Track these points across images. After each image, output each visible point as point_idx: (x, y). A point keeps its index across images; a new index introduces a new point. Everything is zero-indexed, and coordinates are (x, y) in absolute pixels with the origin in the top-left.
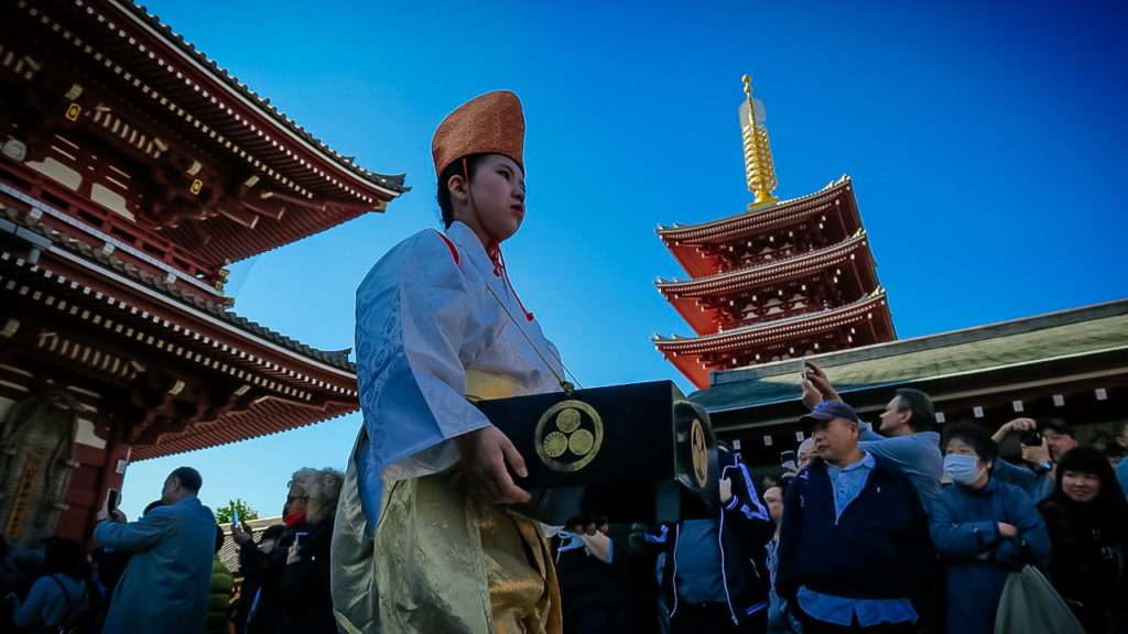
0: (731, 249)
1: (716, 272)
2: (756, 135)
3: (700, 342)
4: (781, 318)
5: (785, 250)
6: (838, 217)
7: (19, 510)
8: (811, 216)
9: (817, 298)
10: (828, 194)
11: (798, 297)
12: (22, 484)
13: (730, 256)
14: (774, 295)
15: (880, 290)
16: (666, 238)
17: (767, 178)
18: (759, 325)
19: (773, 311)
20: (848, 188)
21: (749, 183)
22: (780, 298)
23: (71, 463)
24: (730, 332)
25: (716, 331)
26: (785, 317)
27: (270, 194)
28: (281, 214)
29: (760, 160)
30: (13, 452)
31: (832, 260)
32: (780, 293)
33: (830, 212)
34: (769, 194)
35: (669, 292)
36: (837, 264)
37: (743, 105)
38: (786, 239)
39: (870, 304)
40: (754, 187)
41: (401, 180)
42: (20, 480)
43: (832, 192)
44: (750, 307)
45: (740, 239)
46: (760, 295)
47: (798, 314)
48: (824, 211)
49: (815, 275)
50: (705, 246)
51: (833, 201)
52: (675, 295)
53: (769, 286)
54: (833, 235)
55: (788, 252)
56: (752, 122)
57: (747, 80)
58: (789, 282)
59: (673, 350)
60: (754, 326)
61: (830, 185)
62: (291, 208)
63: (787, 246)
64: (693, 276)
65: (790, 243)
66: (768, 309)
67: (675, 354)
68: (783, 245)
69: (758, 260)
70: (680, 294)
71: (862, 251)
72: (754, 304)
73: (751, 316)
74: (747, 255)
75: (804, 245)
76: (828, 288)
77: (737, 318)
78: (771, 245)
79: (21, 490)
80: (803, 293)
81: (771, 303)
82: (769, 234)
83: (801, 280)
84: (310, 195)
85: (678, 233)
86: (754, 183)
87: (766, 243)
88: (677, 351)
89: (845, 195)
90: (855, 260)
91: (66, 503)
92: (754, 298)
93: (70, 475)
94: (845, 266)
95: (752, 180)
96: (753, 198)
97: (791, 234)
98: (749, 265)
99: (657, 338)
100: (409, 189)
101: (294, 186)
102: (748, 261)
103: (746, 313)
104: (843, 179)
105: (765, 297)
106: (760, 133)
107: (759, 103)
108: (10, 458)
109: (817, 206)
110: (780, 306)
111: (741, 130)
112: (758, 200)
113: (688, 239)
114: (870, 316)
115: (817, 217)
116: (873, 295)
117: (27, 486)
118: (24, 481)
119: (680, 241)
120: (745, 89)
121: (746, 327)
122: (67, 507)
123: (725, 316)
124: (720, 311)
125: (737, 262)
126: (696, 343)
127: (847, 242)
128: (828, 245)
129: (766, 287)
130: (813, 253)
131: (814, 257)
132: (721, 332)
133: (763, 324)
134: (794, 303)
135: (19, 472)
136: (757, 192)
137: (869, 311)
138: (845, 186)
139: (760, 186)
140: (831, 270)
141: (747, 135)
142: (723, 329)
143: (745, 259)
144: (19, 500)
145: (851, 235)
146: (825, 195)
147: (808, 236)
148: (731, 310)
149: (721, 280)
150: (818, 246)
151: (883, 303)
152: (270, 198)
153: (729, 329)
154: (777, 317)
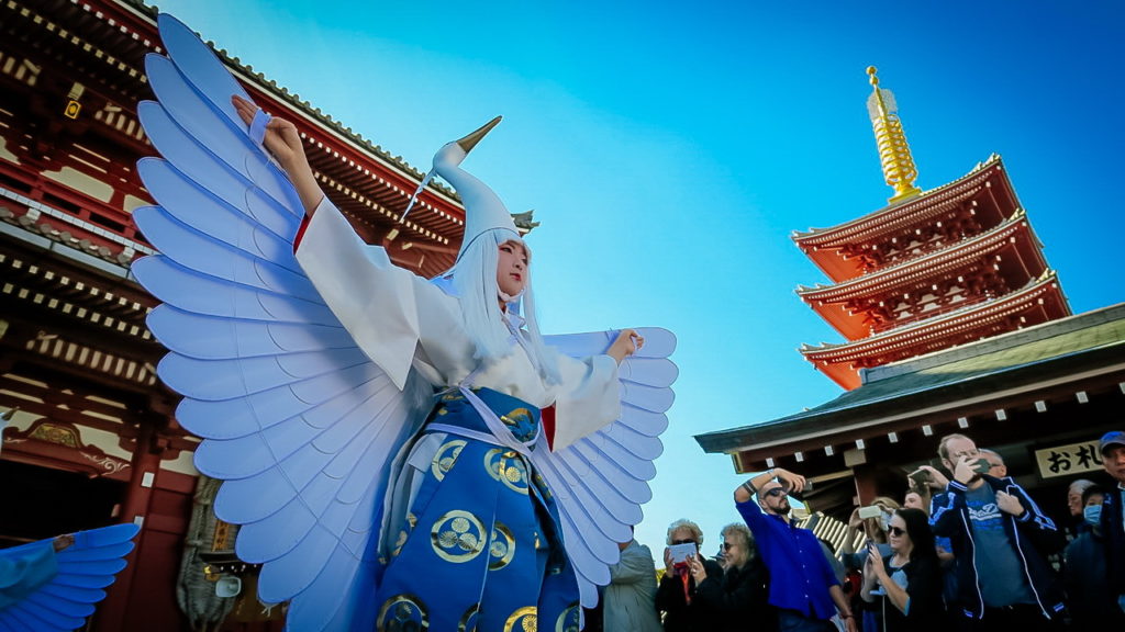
0: (875, 248)
1: (860, 274)
2: (888, 126)
3: (851, 348)
4: (938, 314)
5: (934, 243)
6: (991, 200)
8: (960, 202)
9: (977, 289)
10: (976, 177)
11: (955, 290)
13: (875, 256)
14: (928, 291)
15: (1049, 272)
16: (803, 244)
17: (906, 170)
18: (914, 324)
19: (928, 308)
20: (999, 168)
21: (887, 178)
22: (935, 293)
24: (884, 334)
25: (868, 335)
26: (943, 312)
27: (410, 245)
28: (422, 262)
29: (896, 152)
31: (989, 246)
32: (935, 287)
33: (982, 196)
34: (910, 186)
35: (812, 299)
36: (996, 250)
37: (870, 98)
38: (934, 230)
39: (1040, 288)
40: (892, 180)
41: (529, 216)
42: (216, 528)
43: (980, 175)
44: (902, 306)
45: (883, 236)
46: (914, 291)
47: (957, 308)
48: (973, 196)
49: (972, 265)
50: (845, 248)
51: (983, 184)
52: (817, 301)
53: (921, 282)
54: (987, 220)
55: (938, 244)
56: (882, 114)
57: (872, 71)
58: (943, 275)
59: (823, 359)
60: (909, 325)
61: (978, 167)
62: (429, 254)
63: (936, 237)
64: (837, 281)
65: (940, 234)
66: (922, 306)
67: (825, 363)
68: (932, 237)
69: (905, 256)
70: (824, 300)
71: (1023, 233)
72: (907, 302)
73: (905, 315)
74: (893, 252)
75: (955, 234)
76: (988, 276)
77: (889, 317)
78: (918, 239)
80: (960, 285)
81: (925, 299)
82: (915, 227)
83: (956, 272)
84: (446, 242)
85: (815, 238)
86: (892, 177)
87: (912, 237)
88: (828, 360)
89: (996, 175)
90: (1016, 243)
92: (906, 296)
94: (1006, 252)
95: (890, 173)
96: (893, 192)
97: (939, 224)
98: (896, 262)
99: (805, 348)
100: (537, 225)
101: (431, 235)
102: (895, 258)
103: (899, 313)
104: (991, 159)
105: (917, 294)
106: (892, 124)
107: (886, 92)
109: (966, 192)
110: (936, 302)
111: (872, 124)
112: (898, 194)
113: (827, 243)
114: (1041, 301)
115: (967, 203)
116: (1041, 278)
119: (819, 246)
120: (871, 81)
121: (901, 328)
123: (876, 319)
124: (869, 313)
125: (882, 260)
126: (847, 349)
127: (1004, 224)
128: (983, 231)
129: (918, 283)
130: (967, 241)
131: (969, 246)
132: (873, 335)
133: (919, 323)
134: (951, 297)
136: (896, 186)
137: (1039, 297)
138: (995, 166)
139: (899, 179)
140: (990, 257)
141: (878, 127)
142: (875, 332)
143: (892, 256)
145: (1008, 218)
146: (973, 179)
147: (959, 225)
148: (882, 311)
149: (867, 281)
150: (971, 233)
151: (1054, 285)
152: (410, 249)
153: (881, 331)
154: (934, 313)
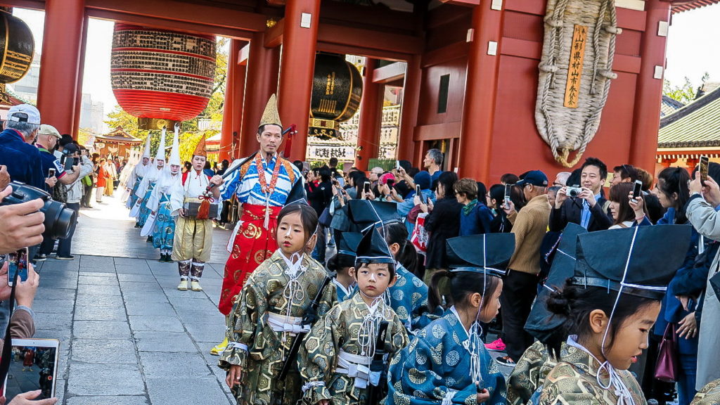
7: (574, 80)
12: (573, 55)
23: (613, 30)
30: (560, 24)
42: (571, 51)
79: (573, 60)
91: (614, 71)
93: (614, 41)
108: (558, 29)
117: (577, 56)
118: (574, 51)
122: (615, 76)
135: (567, 42)
144: (572, 70)
